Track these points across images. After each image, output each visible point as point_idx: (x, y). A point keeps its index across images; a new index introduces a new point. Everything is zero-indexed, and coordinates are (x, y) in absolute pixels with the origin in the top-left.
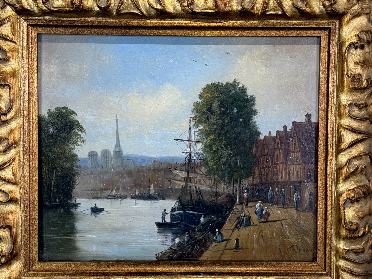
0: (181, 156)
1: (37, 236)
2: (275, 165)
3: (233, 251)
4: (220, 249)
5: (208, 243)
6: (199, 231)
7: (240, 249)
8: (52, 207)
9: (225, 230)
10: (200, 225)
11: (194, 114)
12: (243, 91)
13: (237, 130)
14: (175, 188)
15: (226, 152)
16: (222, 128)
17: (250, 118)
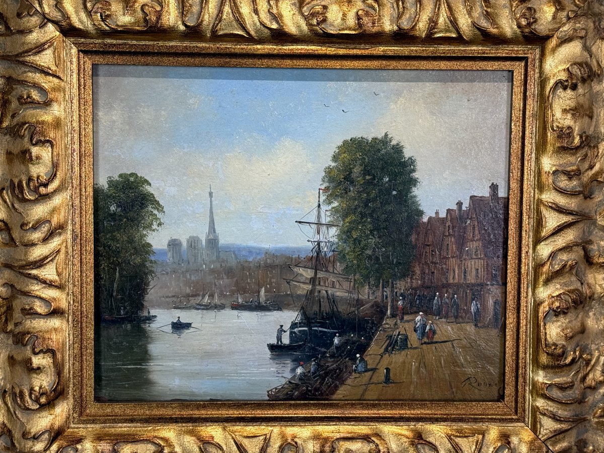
0: (306, 246)
1: (92, 365)
2: (445, 260)
3: (381, 385)
4: (362, 382)
5: (345, 374)
6: (332, 356)
7: (391, 383)
8: (114, 322)
9: (370, 355)
10: (333, 347)
11: (326, 185)
12: (398, 149)
13: (389, 208)
14: (296, 294)
15: (372, 241)
16: (366, 205)
17: (409, 190)
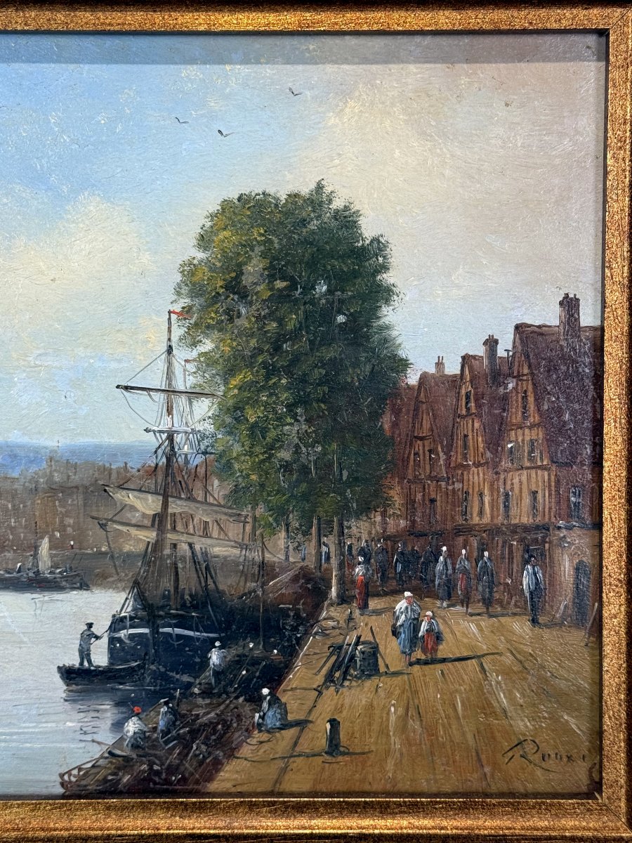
0: (140, 442)
2: (460, 472)
3: (320, 759)
4: (277, 753)
5: (237, 735)
6: (206, 693)
7: (344, 754)
9: (292, 689)
10: (209, 673)
11: (185, 302)
12: (347, 220)
13: (330, 353)
14: (121, 550)
15: (292, 430)
16: (277, 349)
17: (373, 313)
